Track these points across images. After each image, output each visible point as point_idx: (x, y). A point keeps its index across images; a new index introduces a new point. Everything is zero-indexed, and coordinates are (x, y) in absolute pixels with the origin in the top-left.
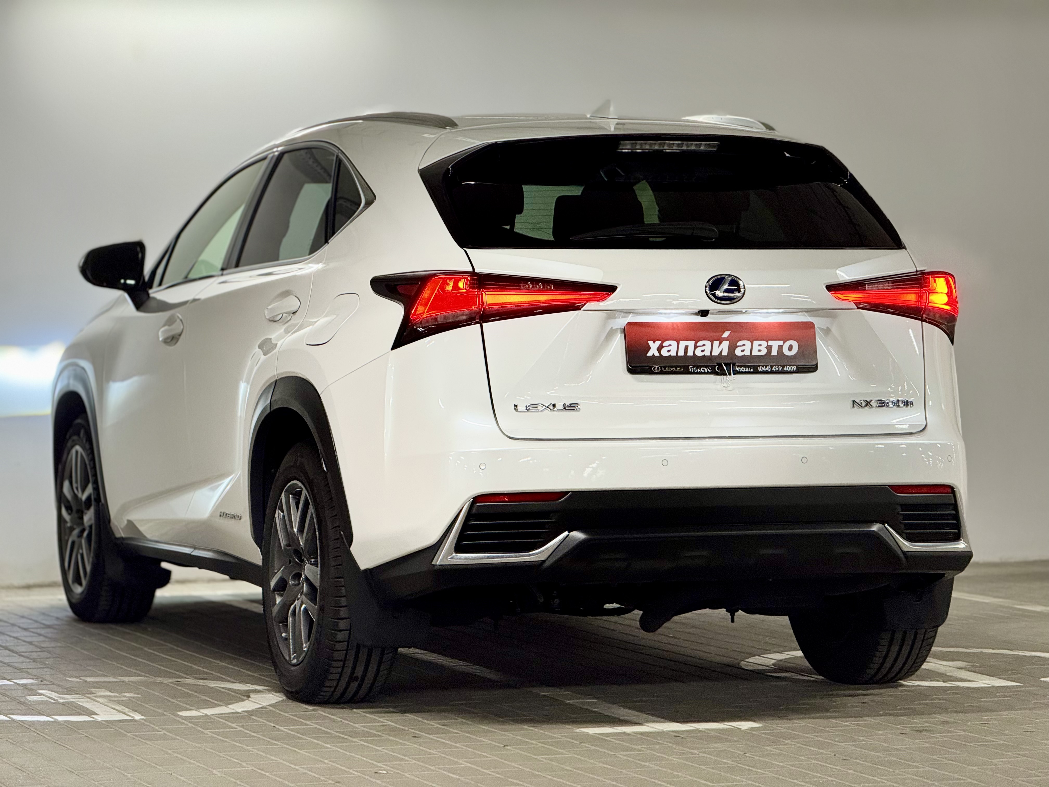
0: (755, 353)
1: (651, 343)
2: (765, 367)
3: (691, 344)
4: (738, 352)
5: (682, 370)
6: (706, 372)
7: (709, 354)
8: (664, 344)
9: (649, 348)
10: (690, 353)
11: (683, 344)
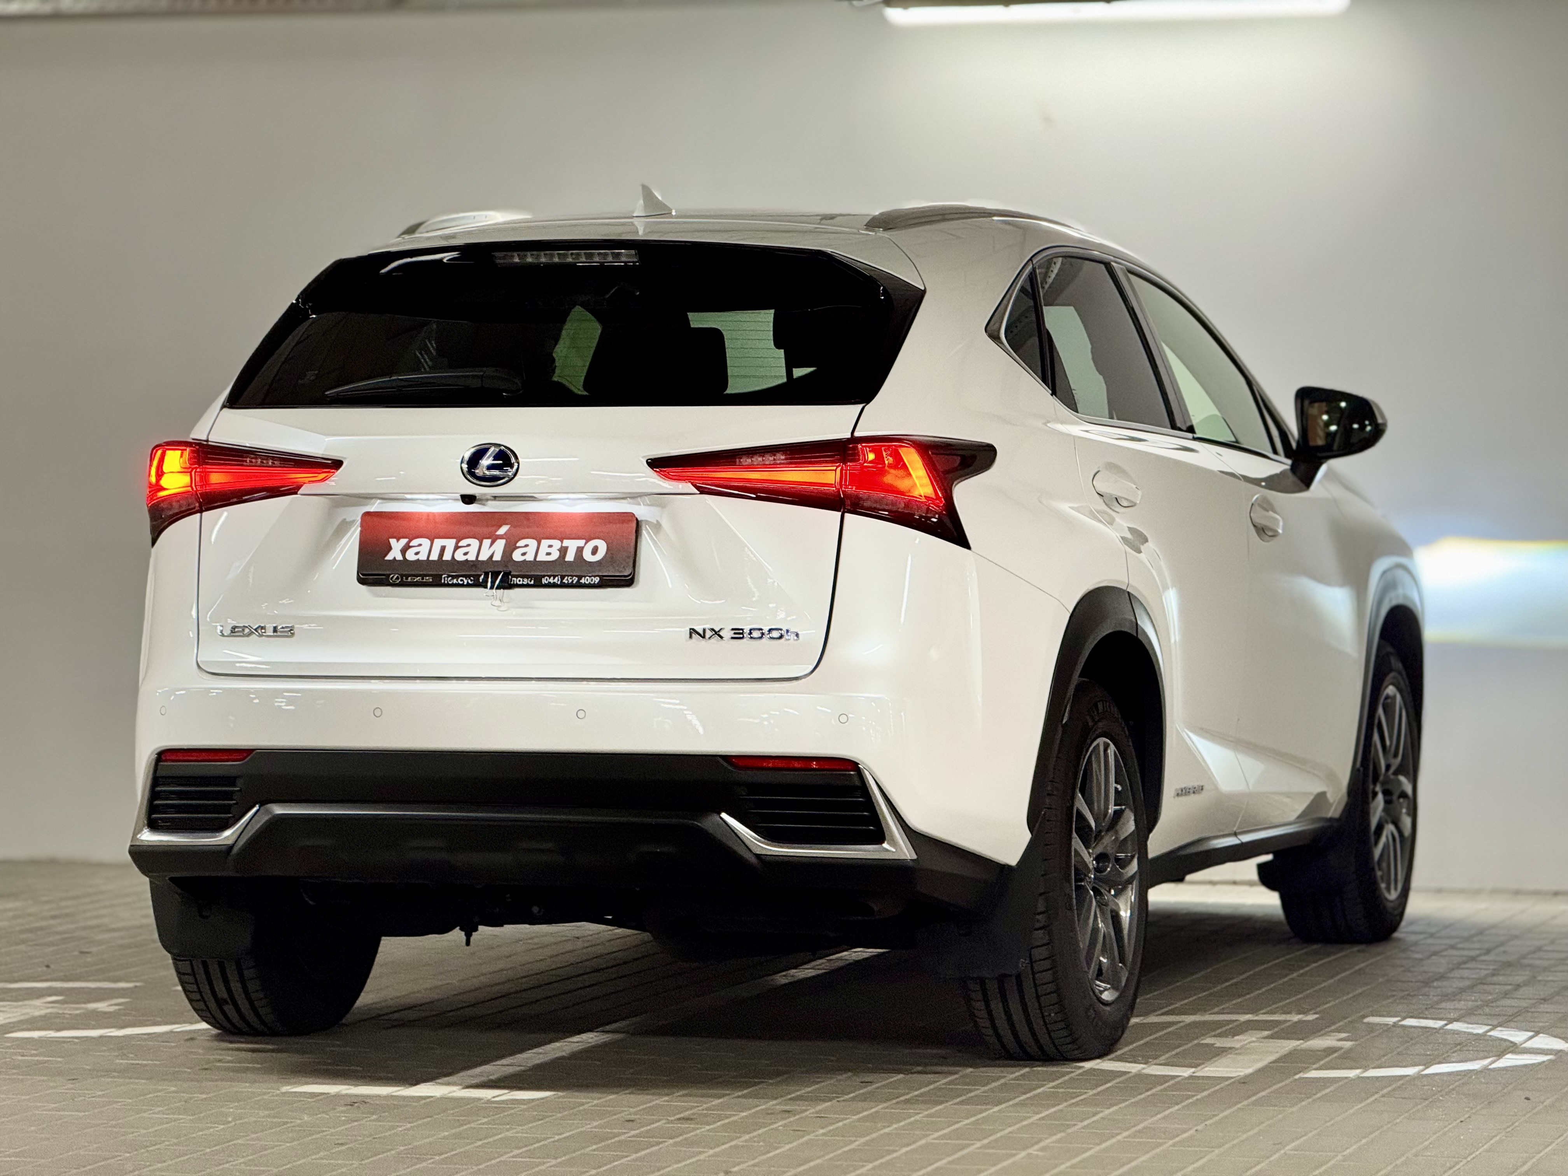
0: (542, 557)
1: (393, 541)
2: (552, 578)
3: (450, 543)
4: (517, 556)
5: (431, 580)
6: (465, 583)
7: (474, 559)
8: (411, 544)
9: (389, 548)
10: (447, 557)
11: (438, 543)
